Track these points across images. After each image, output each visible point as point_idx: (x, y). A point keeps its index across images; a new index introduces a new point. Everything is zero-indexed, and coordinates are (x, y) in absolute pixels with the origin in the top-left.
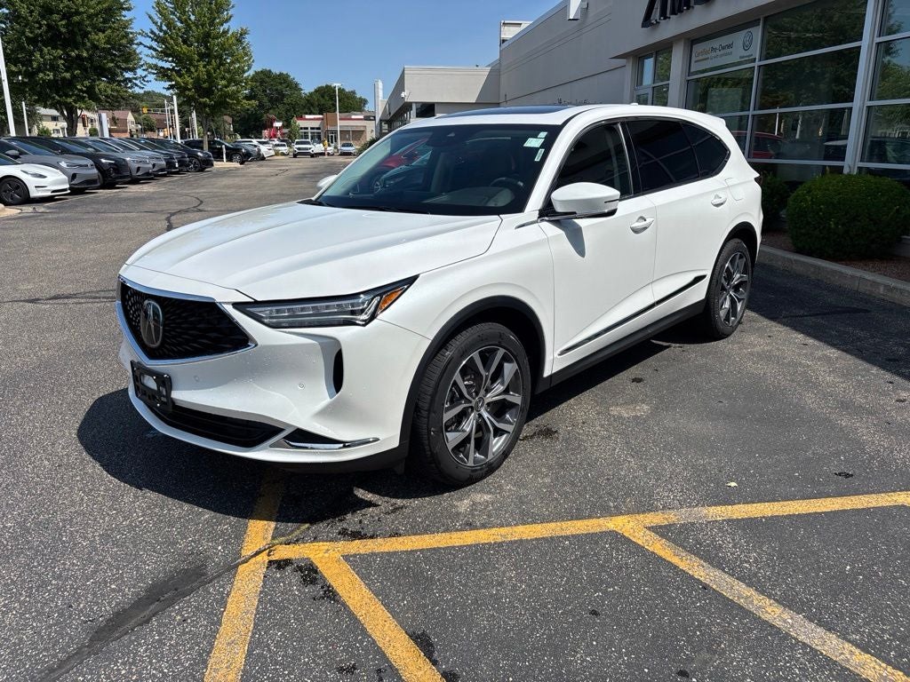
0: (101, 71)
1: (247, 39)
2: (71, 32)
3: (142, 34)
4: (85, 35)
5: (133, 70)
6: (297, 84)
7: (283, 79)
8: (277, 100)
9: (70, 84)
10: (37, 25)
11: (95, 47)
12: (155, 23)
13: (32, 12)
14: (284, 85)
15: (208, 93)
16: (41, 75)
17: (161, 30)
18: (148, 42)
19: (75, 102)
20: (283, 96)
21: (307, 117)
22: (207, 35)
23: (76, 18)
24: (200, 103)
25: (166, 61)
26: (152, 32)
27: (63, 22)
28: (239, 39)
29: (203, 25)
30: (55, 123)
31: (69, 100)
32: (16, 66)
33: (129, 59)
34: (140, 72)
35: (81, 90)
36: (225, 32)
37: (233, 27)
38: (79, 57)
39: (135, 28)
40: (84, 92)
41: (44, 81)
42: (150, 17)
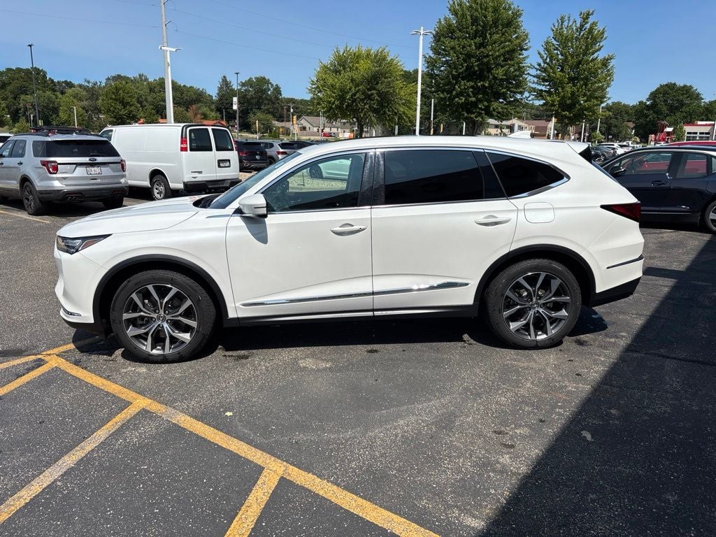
0: (497, 95)
1: (612, 63)
2: (481, 70)
3: (532, 67)
4: (490, 70)
5: (522, 93)
6: (698, 95)
7: (687, 90)
8: (677, 108)
9: (475, 105)
10: (460, 67)
11: (495, 78)
12: (542, 57)
13: (458, 58)
14: (685, 96)
15: (569, 108)
16: (457, 99)
17: (545, 62)
18: (533, 72)
19: (476, 117)
20: (682, 104)
21: (699, 123)
22: (580, 63)
23: (485, 60)
24: (562, 116)
25: (543, 85)
26: (539, 65)
27: (476, 64)
28: (605, 63)
29: (578, 55)
30: (496, 130)
31: (473, 116)
32: (443, 93)
33: (520, 85)
34: (526, 94)
35: (481, 109)
36: (593, 60)
37: (601, 55)
38: (483, 86)
39: (527, 63)
40: (483, 110)
41: (458, 103)
42: (539, 53)
